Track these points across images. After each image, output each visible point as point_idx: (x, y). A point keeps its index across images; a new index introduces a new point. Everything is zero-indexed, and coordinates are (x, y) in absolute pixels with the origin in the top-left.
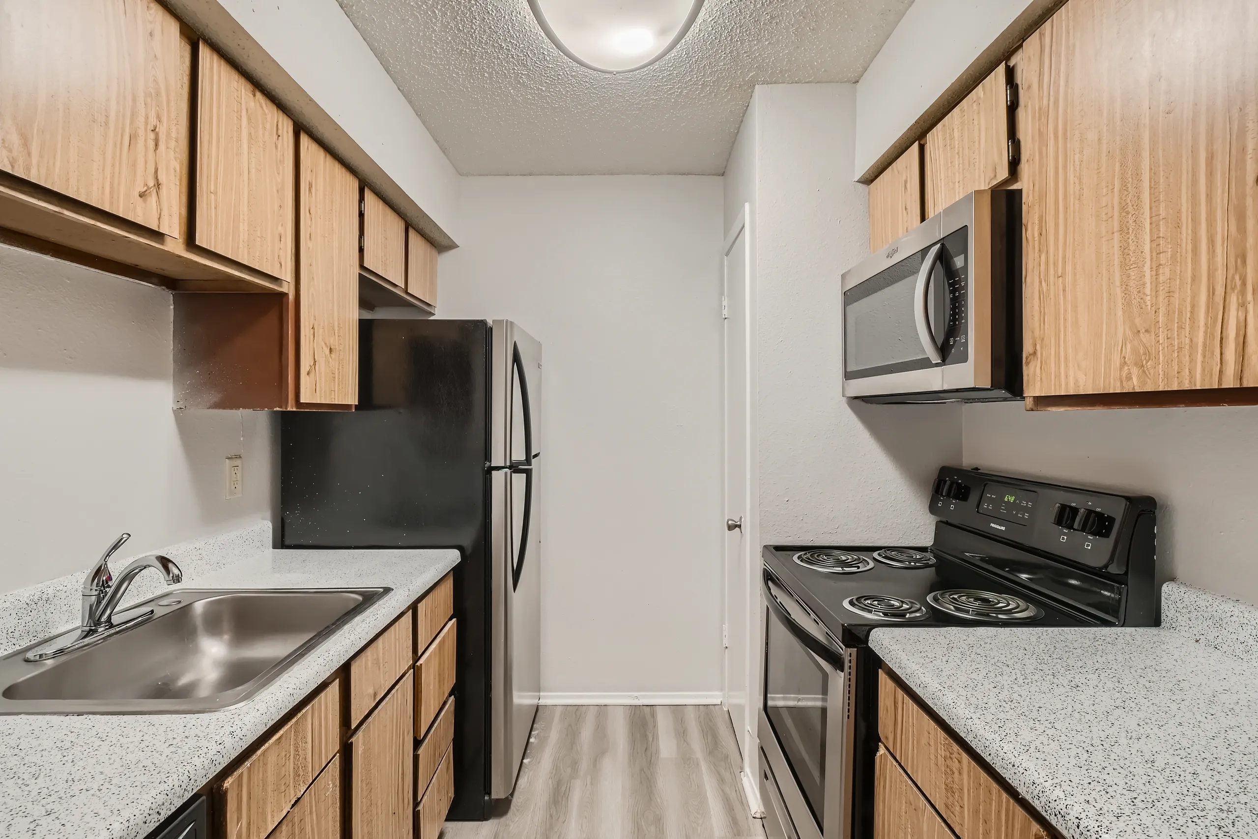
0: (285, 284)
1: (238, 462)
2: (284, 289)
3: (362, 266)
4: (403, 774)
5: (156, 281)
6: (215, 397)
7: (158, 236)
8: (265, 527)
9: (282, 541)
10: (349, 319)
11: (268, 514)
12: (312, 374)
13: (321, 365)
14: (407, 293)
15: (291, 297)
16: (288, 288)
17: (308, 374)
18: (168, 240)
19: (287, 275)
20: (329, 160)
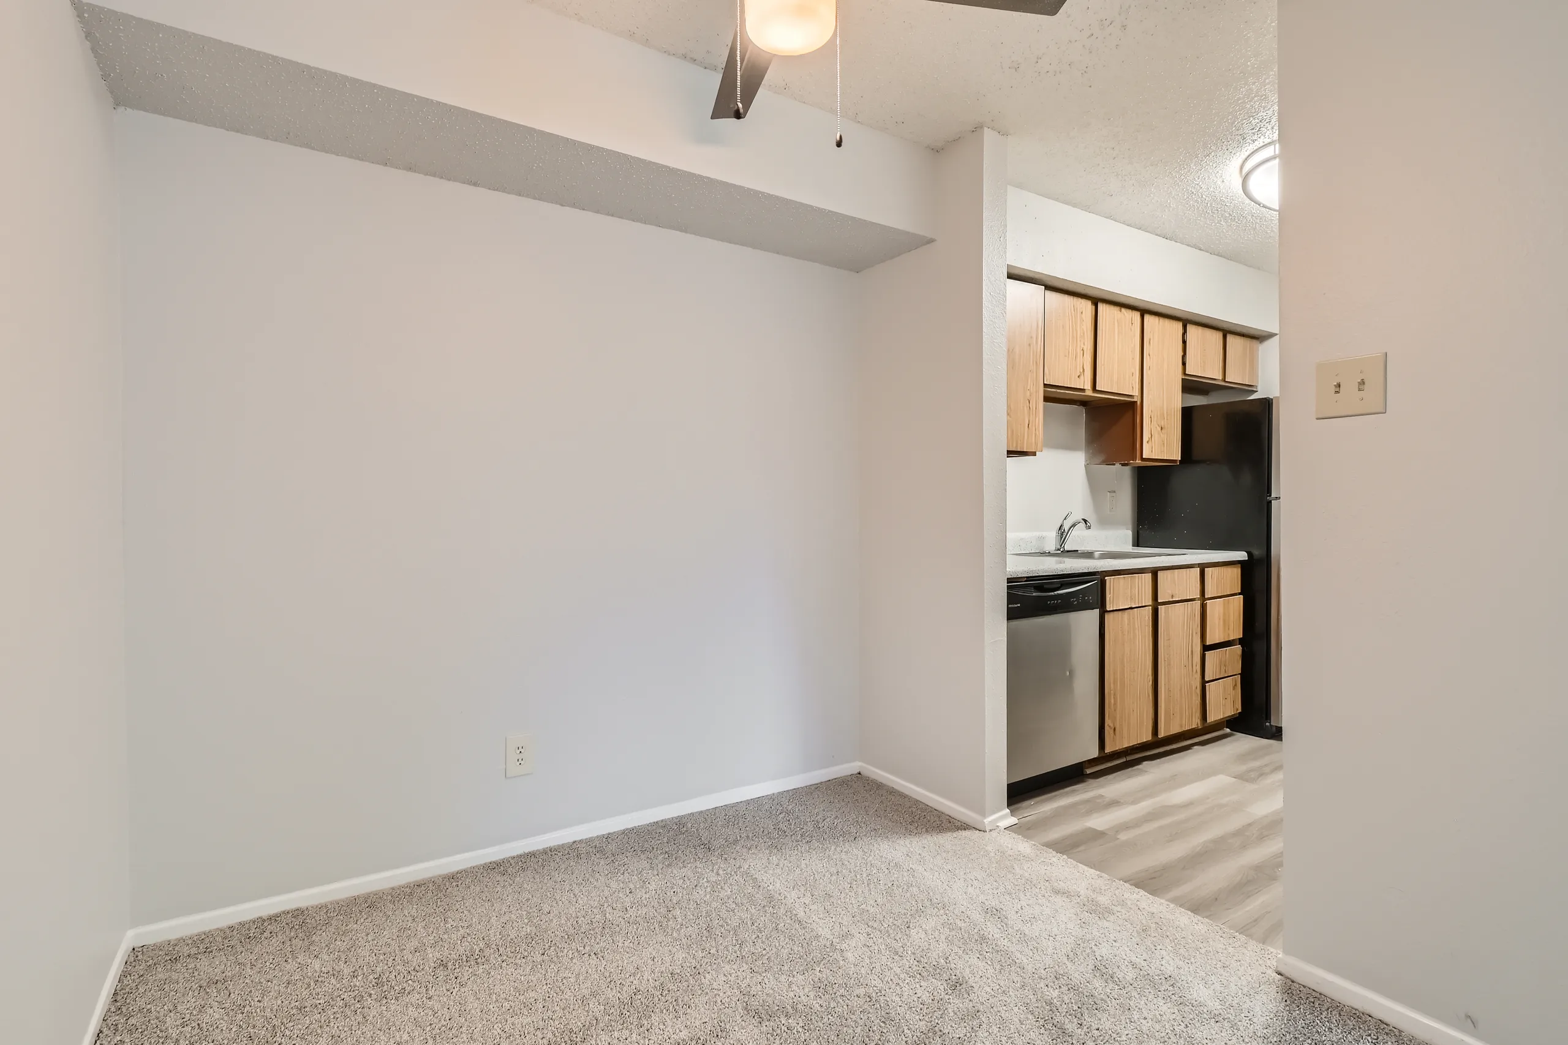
0: (1135, 397)
1: (1114, 494)
2: (1135, 400)
3: (1184, 373)
4: (1192, 651)
5: (1078, 404)
6: (1102, 458)
7: (1083, 390)
8: (1128, 534)
9: (1137, 543)
10: (1174, 408)
11: (1130, 526)
12: (1150, 442)
13: (1156, 436)
14: (1225, 381)
15: (1139, 403)
16: (1137, 399)
17: (1148, 442)
18: (1086, 391)
19: (1136, 392)
20: (1162, 320)
